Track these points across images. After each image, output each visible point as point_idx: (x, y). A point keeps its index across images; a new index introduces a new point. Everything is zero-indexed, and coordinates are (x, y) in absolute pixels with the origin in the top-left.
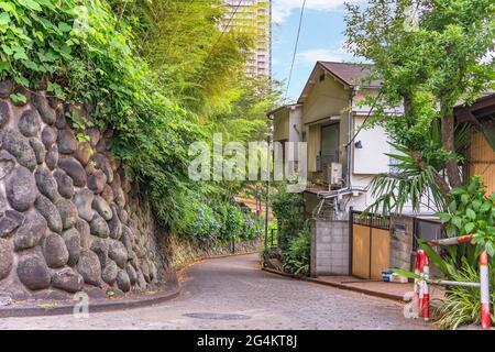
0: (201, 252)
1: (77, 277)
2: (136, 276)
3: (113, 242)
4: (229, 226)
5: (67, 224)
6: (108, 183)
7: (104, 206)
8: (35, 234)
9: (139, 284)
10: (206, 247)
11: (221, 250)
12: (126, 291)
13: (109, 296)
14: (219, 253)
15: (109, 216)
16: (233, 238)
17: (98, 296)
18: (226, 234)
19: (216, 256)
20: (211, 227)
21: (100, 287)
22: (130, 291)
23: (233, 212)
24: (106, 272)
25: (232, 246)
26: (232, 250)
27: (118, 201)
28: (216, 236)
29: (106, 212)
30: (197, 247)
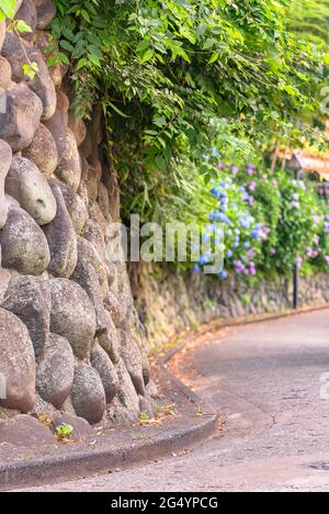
0: (212, 307)
2: (115, 380)
3: (58, 284)
4: (286, 234)
6: (44, 121)
7: (37, 185)
9: (122, 401)
10: (225, 293)
11: (264, 299)
12: (94, 419)
13: (61, 438)
14: (260, 309)
15: (49, 212)
16: (295, 266)
17: (35, 439)
18: (277, 256)
19: (250, 317)
20: (242, 239)
21: (34, 415)
22: (105, 421)
23: (296, 196)
24: (47, 369)
25: (291, 289)
26: (291, 298)
27: (65, 173)
28: (252, 264)
29: (40, 201)
30: (203, 295)
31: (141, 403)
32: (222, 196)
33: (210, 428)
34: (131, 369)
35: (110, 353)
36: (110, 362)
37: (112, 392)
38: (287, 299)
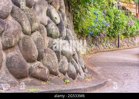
0: (94, 47)
1: (45, 69)
4: (116, 26)
5: (33, 28)
7: (55, 14)
8: (15, 36)
9: (80, 74)
10: (97, 43)
11: (109, 45)
12: (74, 79)
13: (66, 83)
14: (108, 48)
15: (58, 21)
16: (119, 36)
17: (60, 83)
18: (113, 32)
19: (105, 50)
20: (103, 27)
21: (59, 76)
22: (76, 79)
23: (119, 15)
24: (61, 65)
25: (117, 43)
26: (117, 45)
27: (61, 10)
28: (106, 35)
29: (56, 18)
30: (91, 43)
31: (85, 75)
32: (97, 14)
33: (105, 83)
34: (81, 65)
35: (76, 61)
36: (76, 64)
37: (78, 72)
38: (116, 45)
